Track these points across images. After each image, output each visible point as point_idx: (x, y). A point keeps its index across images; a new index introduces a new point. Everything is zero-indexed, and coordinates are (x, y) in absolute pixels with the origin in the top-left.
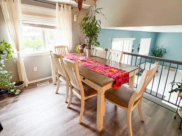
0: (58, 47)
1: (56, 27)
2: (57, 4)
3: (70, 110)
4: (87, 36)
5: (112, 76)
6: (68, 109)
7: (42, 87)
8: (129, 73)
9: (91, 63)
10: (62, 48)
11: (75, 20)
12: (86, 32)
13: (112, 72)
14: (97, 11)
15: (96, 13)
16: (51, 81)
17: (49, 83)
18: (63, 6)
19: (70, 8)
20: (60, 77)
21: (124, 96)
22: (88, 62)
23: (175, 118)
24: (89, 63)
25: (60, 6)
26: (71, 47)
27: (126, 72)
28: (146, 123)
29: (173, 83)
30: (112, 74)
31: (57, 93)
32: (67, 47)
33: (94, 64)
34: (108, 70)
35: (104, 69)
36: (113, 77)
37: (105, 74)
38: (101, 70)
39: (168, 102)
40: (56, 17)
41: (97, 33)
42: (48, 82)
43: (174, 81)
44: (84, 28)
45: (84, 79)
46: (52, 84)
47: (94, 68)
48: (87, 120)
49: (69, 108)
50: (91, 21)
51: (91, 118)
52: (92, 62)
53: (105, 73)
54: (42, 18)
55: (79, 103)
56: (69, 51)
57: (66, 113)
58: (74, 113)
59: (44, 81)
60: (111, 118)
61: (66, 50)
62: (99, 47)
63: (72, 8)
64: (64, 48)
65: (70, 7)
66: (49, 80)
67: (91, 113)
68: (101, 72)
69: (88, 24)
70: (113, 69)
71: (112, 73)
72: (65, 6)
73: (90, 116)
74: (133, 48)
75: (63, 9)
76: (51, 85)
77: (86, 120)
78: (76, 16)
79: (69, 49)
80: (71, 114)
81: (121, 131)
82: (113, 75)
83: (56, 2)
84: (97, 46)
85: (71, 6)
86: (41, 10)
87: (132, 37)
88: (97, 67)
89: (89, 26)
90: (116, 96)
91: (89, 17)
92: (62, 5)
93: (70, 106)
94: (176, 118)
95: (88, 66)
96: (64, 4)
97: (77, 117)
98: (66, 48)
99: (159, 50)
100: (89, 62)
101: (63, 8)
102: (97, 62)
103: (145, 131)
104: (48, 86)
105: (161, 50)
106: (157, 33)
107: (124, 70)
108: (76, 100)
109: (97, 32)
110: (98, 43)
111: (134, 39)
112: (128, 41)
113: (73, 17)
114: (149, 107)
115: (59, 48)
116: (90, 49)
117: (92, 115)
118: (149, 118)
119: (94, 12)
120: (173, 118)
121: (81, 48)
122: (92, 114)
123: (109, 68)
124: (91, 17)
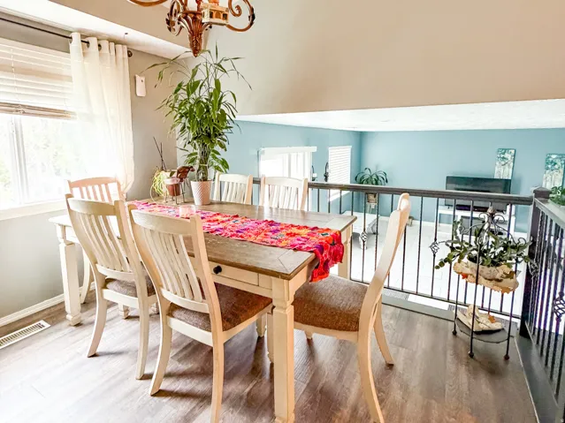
0: (79, 184)
1: (73, 113)
2: (76, 37)
3: (165, 400)
4: (195, 138)
5: (304, 247)
6: (156, 398)
7: (20, 344)
8: (340, 232)
9: (223, 222)
10: (97, 187)
11: (141, 91)
12: (193, 126)
13: (299, 237)
14: (221, 66)
15: (220, 73)
16: (56, 315)
17: (47, 325)
18: (99, 46)
19: (123, 53)
20: (105, 287)
21: (340, 301)
22: (210, 221)
23: (455, 333)
24: (216, 223)
25: (88, 43)
26: (131, 179)
27: (334, 232)
28: (399, 367)
29: (434, 247)
30: (300, 242)
31: (95, 355)
32: (115, 181)
33: (231, 223)
34: (284, 232)
35: (270, 234)
36: (308, 248)
37: (281, 245)
38: (262, 235)
39: (432, 297)
40: (69, 79)
41: (224, 131)
42: (42, 322)
43: (436, 239)
44: (186, 114)
45: (218, 270)
46: (65, 324)
47: (240, 234)
48: (236, 414)
49: (160, 393)
50: (206, 94)
51: (247, 401)
52: (224, 219)
53: (280, 241)
54: (13, 81)
55: (190, 366)
56: (125, 195)
57: (153, 416)
58: (184, 406)
59: (21, 324)
60: (308, 382)
61: (111, 192)
62: (226, 173)
63: (128, 52)
64: (103, 186)
65: (122, 50)
66: (45, 312)
67: (241, 387)
68: (265, 240)
69: (198, 102)
70: (295, 230)
71: (298, 240)
72: (105, 44)
73: (241, 398)
74: (315, 175)
75: (100, 55)
76: (60, 330)
77: (231, 415)
78: (143, 79)
79: (122, 188)
80: (174, 411)
81: (346, 412)
82: (304, 244)
83: (71, 30)
84: (221, 171)
85: (125, 47)
86: (9, 49)
87: (308, 144)
88: (245, 230)
89: (201, 110)
90: (318, 304)
91: (201, 82)
92: (93, 41)
93: (161, 388)
94: (458, 334)
95: (217, 230)
96: (100, 38)
97: (196, 415)
98: (113, 187)
99: (371, 177)
100: (211, 219)
101: (100, 49)
102: (237, 216)
103: (405, 388)
104: (46, 336)
105: (377, 177)
106: (361, 133)
107: (325, 227)
108: (179, 361)
109: (227, 128)
110: (224, 163)
111: (314, 149)
112: (301, 155)
113: (133, 81)
114: (392, 322)
115: (84, 189)
116: (205, 179)
117: (249, 393)
118: (403, 351)
119: (212, 70)
120: (450, 334)
121: (173, 181)
122: (248, 390)
123: (282, 229)
124: (206, 82)
